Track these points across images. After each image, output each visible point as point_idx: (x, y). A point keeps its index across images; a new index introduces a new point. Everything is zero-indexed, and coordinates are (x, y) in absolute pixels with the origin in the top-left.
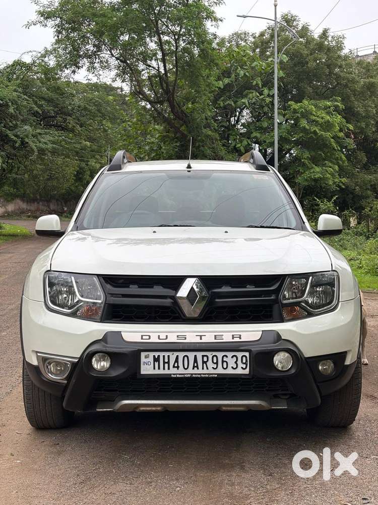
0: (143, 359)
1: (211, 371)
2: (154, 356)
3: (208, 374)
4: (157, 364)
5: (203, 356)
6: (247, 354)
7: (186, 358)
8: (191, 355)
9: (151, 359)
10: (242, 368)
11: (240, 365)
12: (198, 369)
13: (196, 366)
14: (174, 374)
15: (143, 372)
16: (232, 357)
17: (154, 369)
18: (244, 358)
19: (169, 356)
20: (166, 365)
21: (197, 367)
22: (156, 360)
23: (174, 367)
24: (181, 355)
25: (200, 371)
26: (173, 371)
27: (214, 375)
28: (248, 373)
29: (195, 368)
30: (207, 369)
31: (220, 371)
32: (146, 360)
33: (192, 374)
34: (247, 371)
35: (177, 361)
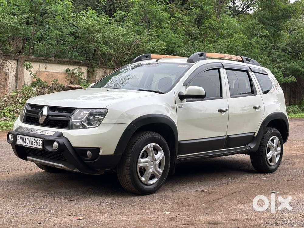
0: (18, 138)
3: (32, 147)
4: (21, 140)
5: (32, 139)
6: (42, 140)
8: (29, 138)
10: (41, 146)
11: (41, 144)
13: (30, 143)
15: (17, 143)
16: (39, 141)
17: (20, 142)
19: (24, 137)
20: (23, 141)
22: (21, 138)
23: (25, 142)
24: (27, 137)
26: (24, 144)
27: (34, 148)
28: (42, 148)
30: (32, 144)
31: (35, 146)
33: (28, 146)
35: (25, 140)
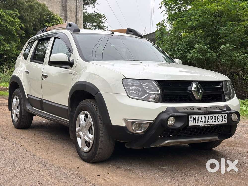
1: (214, 123)
2: (194, 117)
3: (213, 124)
4: (195, 121)
5: (211, 116)
6: (226, 115)
7: (205, 118)
8: (207, 116)
9: (192, 119)
10: (224, 121)
11: (224, 120)
12: (209, 122)
14: (201, 125)
15: (190, 125)
16: (221, 116)
17: (194, 123)
18: (225, 117)
19: (199, 117)
20: (198, 121)
21: (209, 121)
22: (194, 119)
23: (201, 122)
24: (203, 116)
25: (210, 123)
26: (201, 124)
27: (215, 125)
28: (226, 123)
29: (208, 122)
30: (212, 122)
31: (217, 123)
32: (191, 119)
33: (207, 125)
34: (226, 122)
35: (202, 119)
